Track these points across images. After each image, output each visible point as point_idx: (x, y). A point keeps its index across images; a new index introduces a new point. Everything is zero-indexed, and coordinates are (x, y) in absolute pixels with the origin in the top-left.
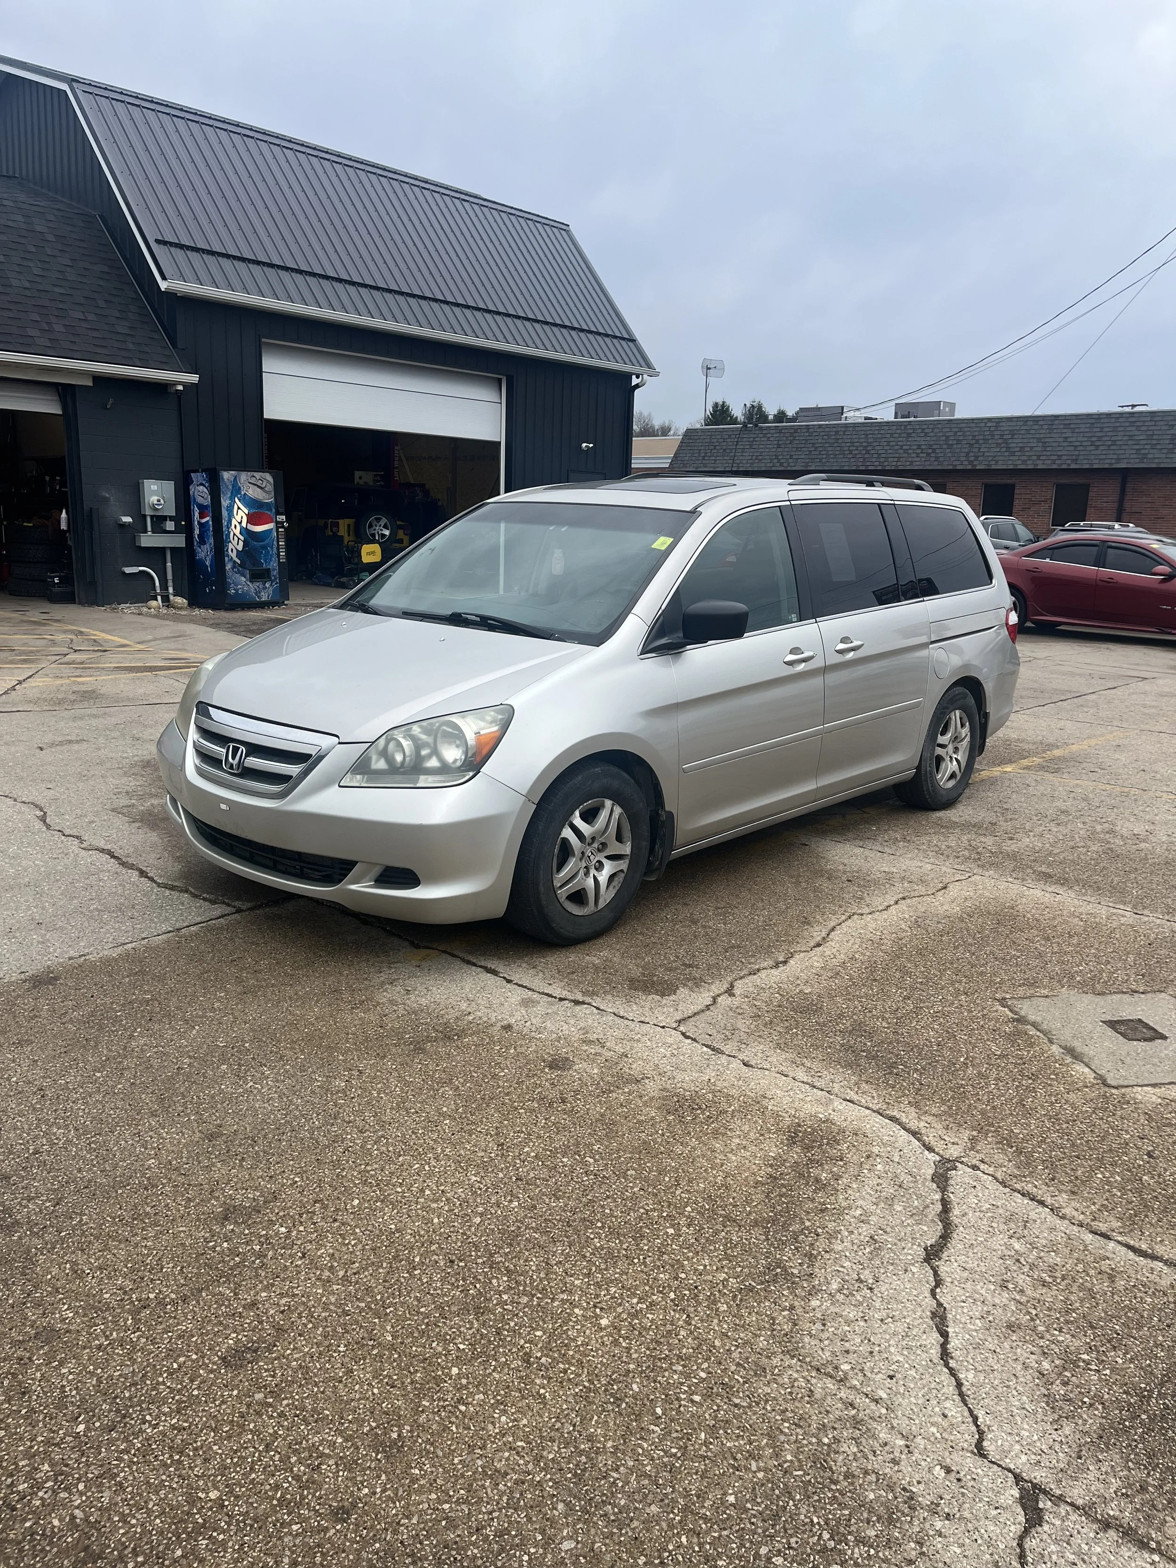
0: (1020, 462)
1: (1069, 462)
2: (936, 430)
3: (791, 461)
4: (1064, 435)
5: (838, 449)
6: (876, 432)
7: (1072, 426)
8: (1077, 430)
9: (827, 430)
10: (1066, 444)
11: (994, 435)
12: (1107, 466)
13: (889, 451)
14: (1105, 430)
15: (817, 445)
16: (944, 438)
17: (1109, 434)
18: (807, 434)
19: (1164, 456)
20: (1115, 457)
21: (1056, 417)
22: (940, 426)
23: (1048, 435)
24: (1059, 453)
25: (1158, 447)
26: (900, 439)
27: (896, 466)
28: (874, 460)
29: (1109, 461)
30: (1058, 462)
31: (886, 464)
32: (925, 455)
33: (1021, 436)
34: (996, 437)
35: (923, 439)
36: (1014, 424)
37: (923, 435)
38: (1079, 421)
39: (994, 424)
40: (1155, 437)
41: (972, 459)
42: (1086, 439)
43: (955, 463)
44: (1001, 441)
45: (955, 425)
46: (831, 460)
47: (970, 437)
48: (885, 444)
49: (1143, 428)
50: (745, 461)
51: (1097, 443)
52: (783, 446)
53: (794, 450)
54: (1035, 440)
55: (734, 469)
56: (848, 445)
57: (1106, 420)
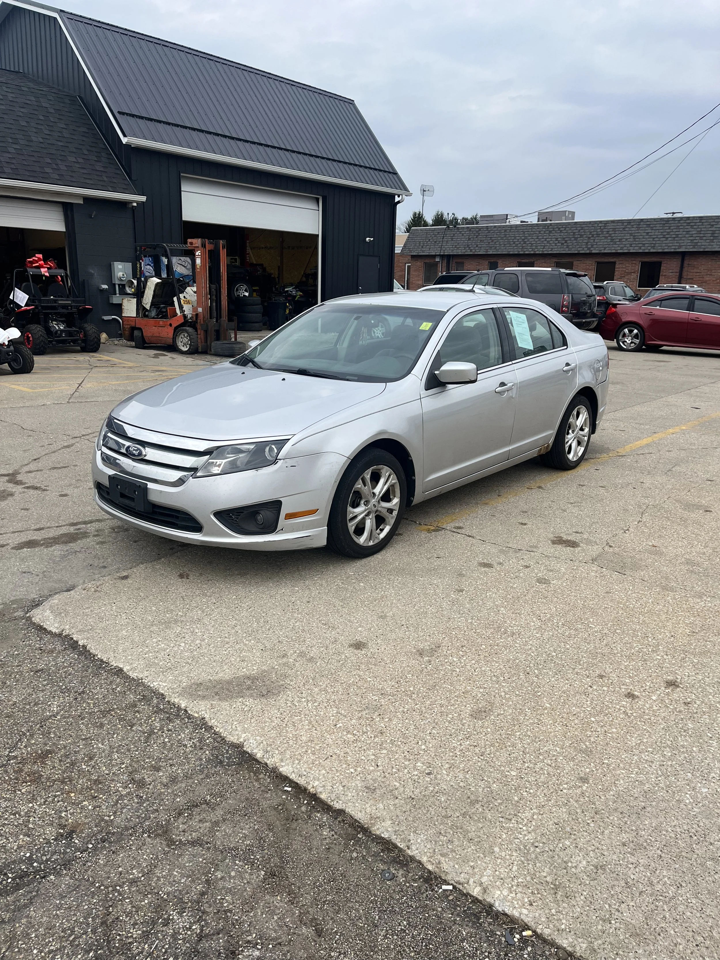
0: (619, 248)
1: (649, 248)
2: (567, 229)
3: (477, 248)
4: (646, 231)
5: (506, 241)
6: (530, 230)
7: (651, 226)
8: (654, 228)
9: (499, 229)
10: (647, 237)
11: (603, 232)
12: (672, 250)
13: (538, 242)
14: (672, 228)
15: (493, 239)
16: (572, 234)
17: (674, 230)
18: (487, 232)
19: (708, 244)
20: (678, 244)
21: (642, 220)
22: (569, 226)
23: (637, 232)
24: (644, 243)
25: (704, 238)
26: (545, 235)
27: (543, 251)
28: (529, 247)
29: (674, 247)
30: (643, 248)
31: (536, 250)
32: (560, 244)
33: (620, 232)
34: (605, 233)
36: (616, 224)
37: (559, 232)
38: (656, 223)
39: (603, 225)
40: (702, 232)
41: (590, 246)
42: (660, 234)
43: (579, 249)
44: (607, 235)
45: (579, 226)
46: (502, 248)
47: (589, 233)
48: (536, 237)
49: (695, 227)
50: (448, 249)
51: (667, 236)
52: (472, 239)
53: (479, 241)
54: (629, 235)
55: (442, 254)
56: (513, 238)
57: (672, 222)
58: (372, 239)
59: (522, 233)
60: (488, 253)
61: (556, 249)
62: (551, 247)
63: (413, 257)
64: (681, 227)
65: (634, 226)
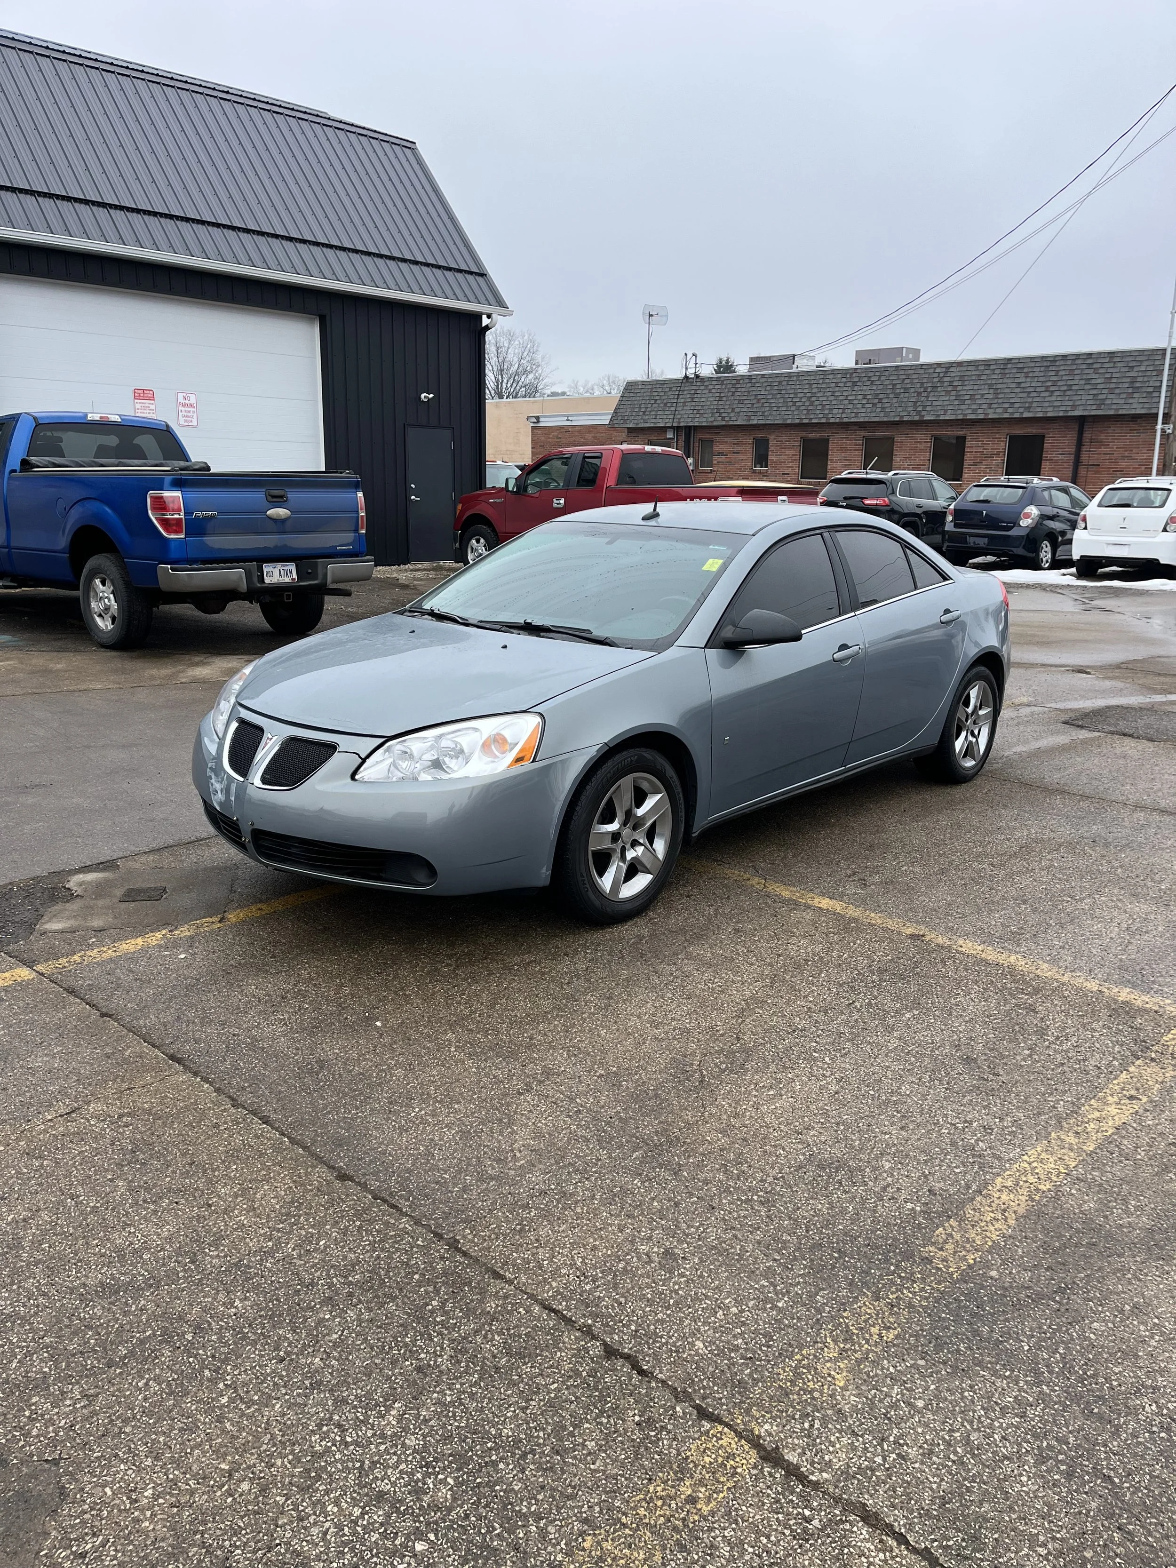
0: (970, 411)
1: (1021, 410)
2: (883, 378)
3: (733, 414)
4: (1017, 380)
5: (781, 400)
6: (821, 381)
7: (1026, 370)
8: (1031, 375)
9: (770, 380)
10: (1018, 390)
11: (944, 382)
12: (1061, 414)
13: (834, 402)
14: (1061, 373)
15: (759, 397)
16: (890, 387)
17: (1064, 378)
18: (749, 385)
19: (1122, 401)
20: (1071, 403)
21: (1009, 360)
22: (887, 373)
23: (1001, 381)
24: (1012, 401)
25: (1117, 391)
26: (845, 389)
27: (841, 418)
28: (818, 412)
29: (1064, 408)
30: (1010, 410)
31: (830, 416)
32: (870, 405)
33: (972, 383)
34: (946, 384)
35: (869, 388)
36: (965, 369)
37: (869, 383)
38: (1033, 365)
39: (944, 370)
40: (1114, 380)
41: (920, 409)
42: (1040, 384)
43: (902, 414)
44: (950, 388)
45: (902, 372)
46: (774, 413)
47: (919, 385)
48: (830, 394)
49: (1101, 371)
50: (686, 416)
51: (1052, 389)
52: (724, 399)
53: (736, 402)
54: (986, 387)
55: (675, 424)
56: (792, 395)
57: (1062, 363)
58: (431, 396)
59: (807, 386)
60: (751, 423)
61: (863, 415)
62: (855, 411)
63: (630, 430)
64: (1077, 372)
65: (997, 372)
